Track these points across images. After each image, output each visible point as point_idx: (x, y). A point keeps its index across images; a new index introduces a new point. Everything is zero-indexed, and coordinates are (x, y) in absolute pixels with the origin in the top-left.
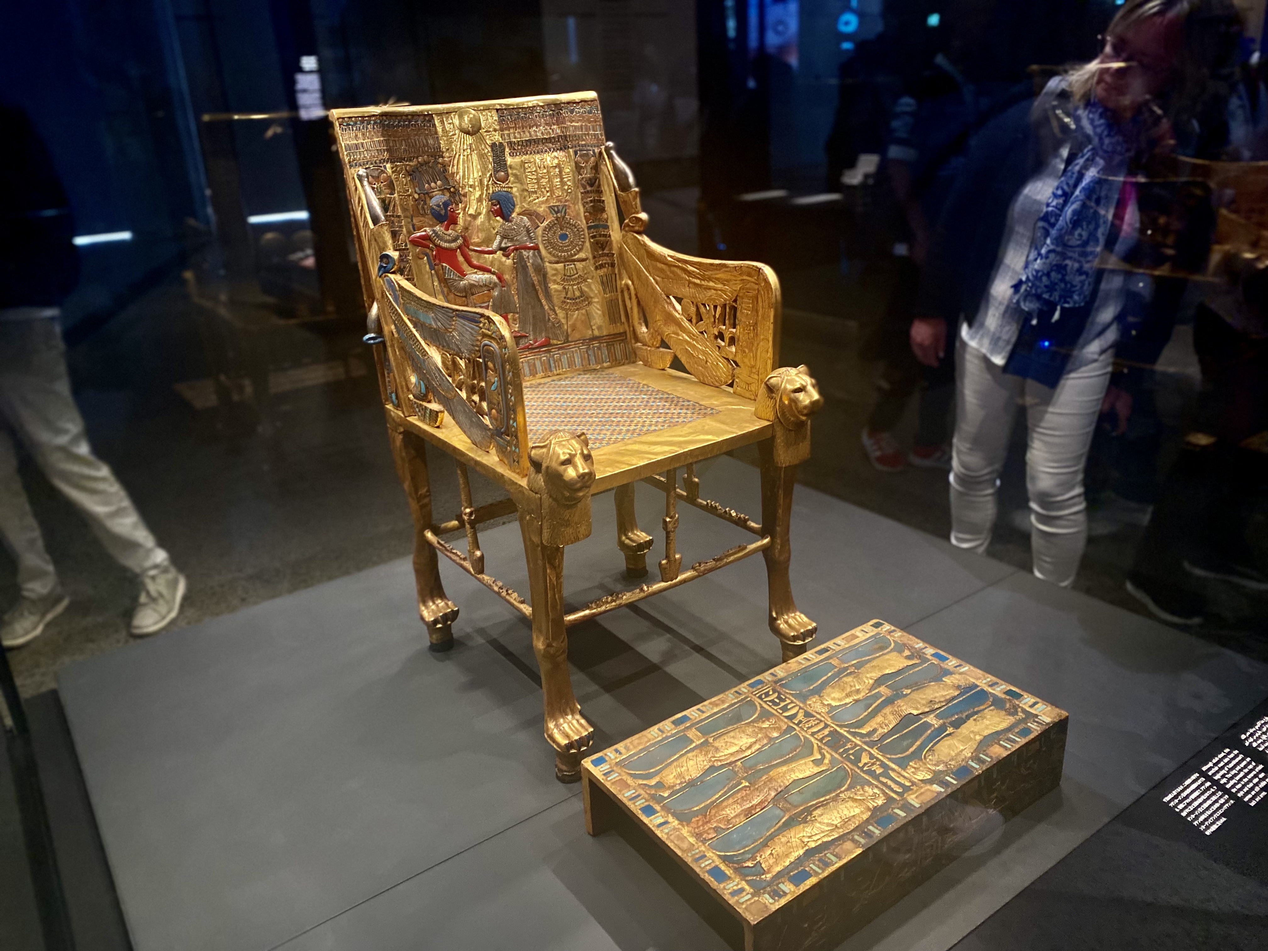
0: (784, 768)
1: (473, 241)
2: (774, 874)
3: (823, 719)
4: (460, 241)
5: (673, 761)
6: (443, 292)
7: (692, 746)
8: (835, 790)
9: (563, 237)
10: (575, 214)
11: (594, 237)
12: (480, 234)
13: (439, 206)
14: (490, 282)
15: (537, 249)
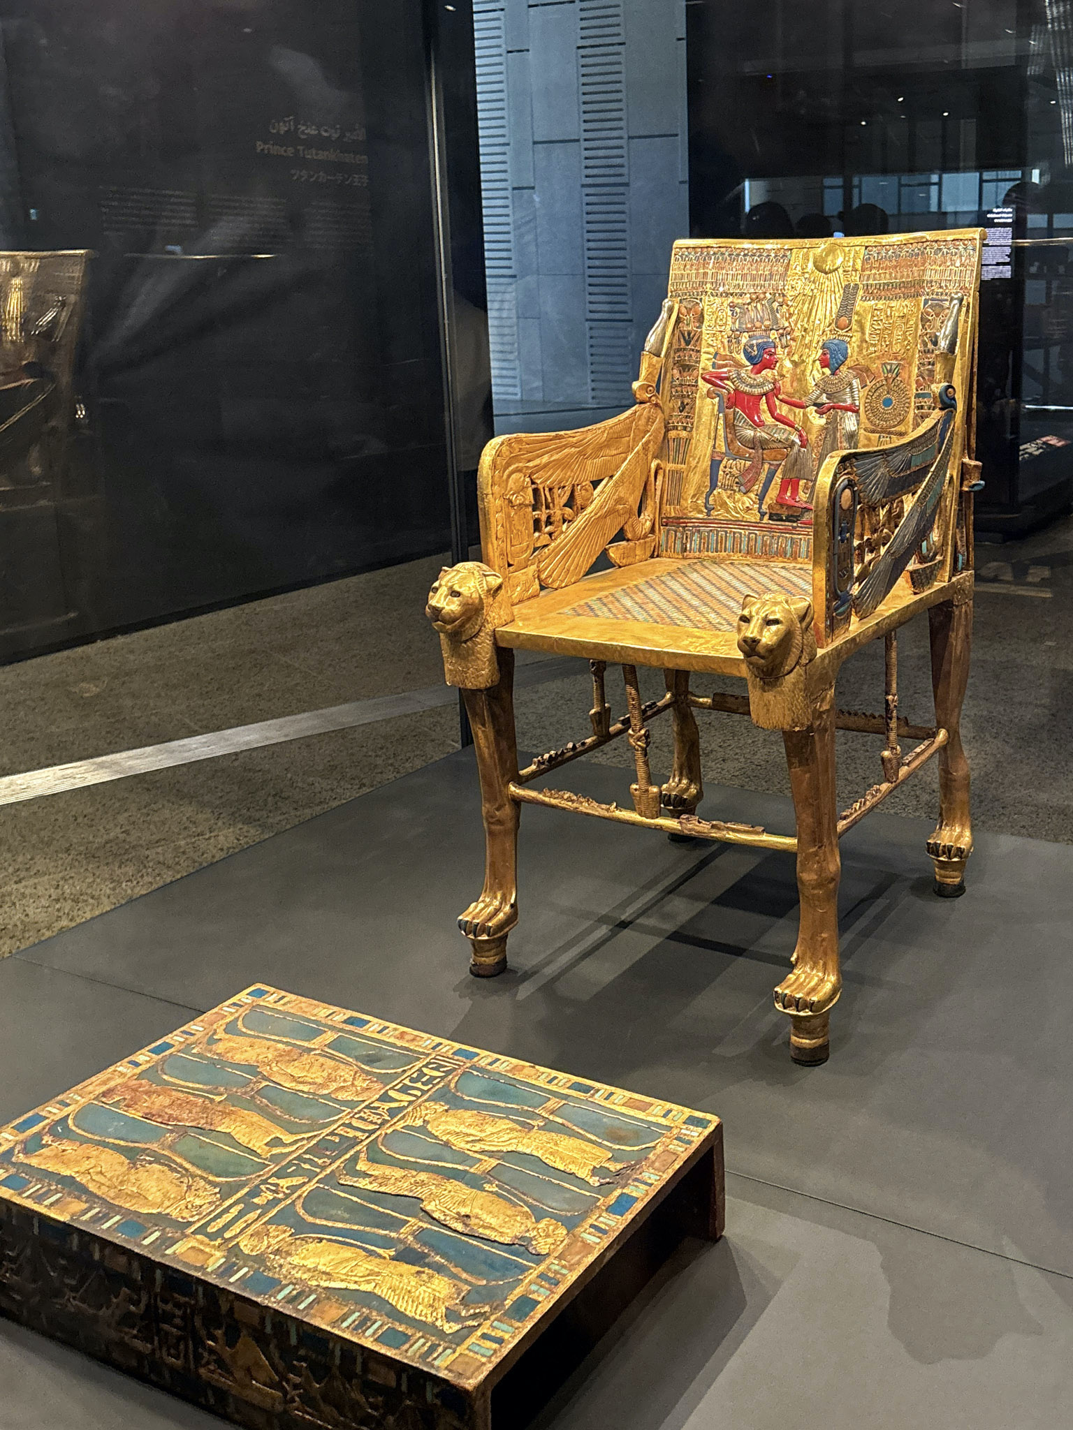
1: (785, 390)
4: (769, 388)
9: (887, 402)
10: (907, 376)
11: (922, 407)
12: (795, 384)
13: (752, 346)
14: (787, 439)
15: (857, 412)
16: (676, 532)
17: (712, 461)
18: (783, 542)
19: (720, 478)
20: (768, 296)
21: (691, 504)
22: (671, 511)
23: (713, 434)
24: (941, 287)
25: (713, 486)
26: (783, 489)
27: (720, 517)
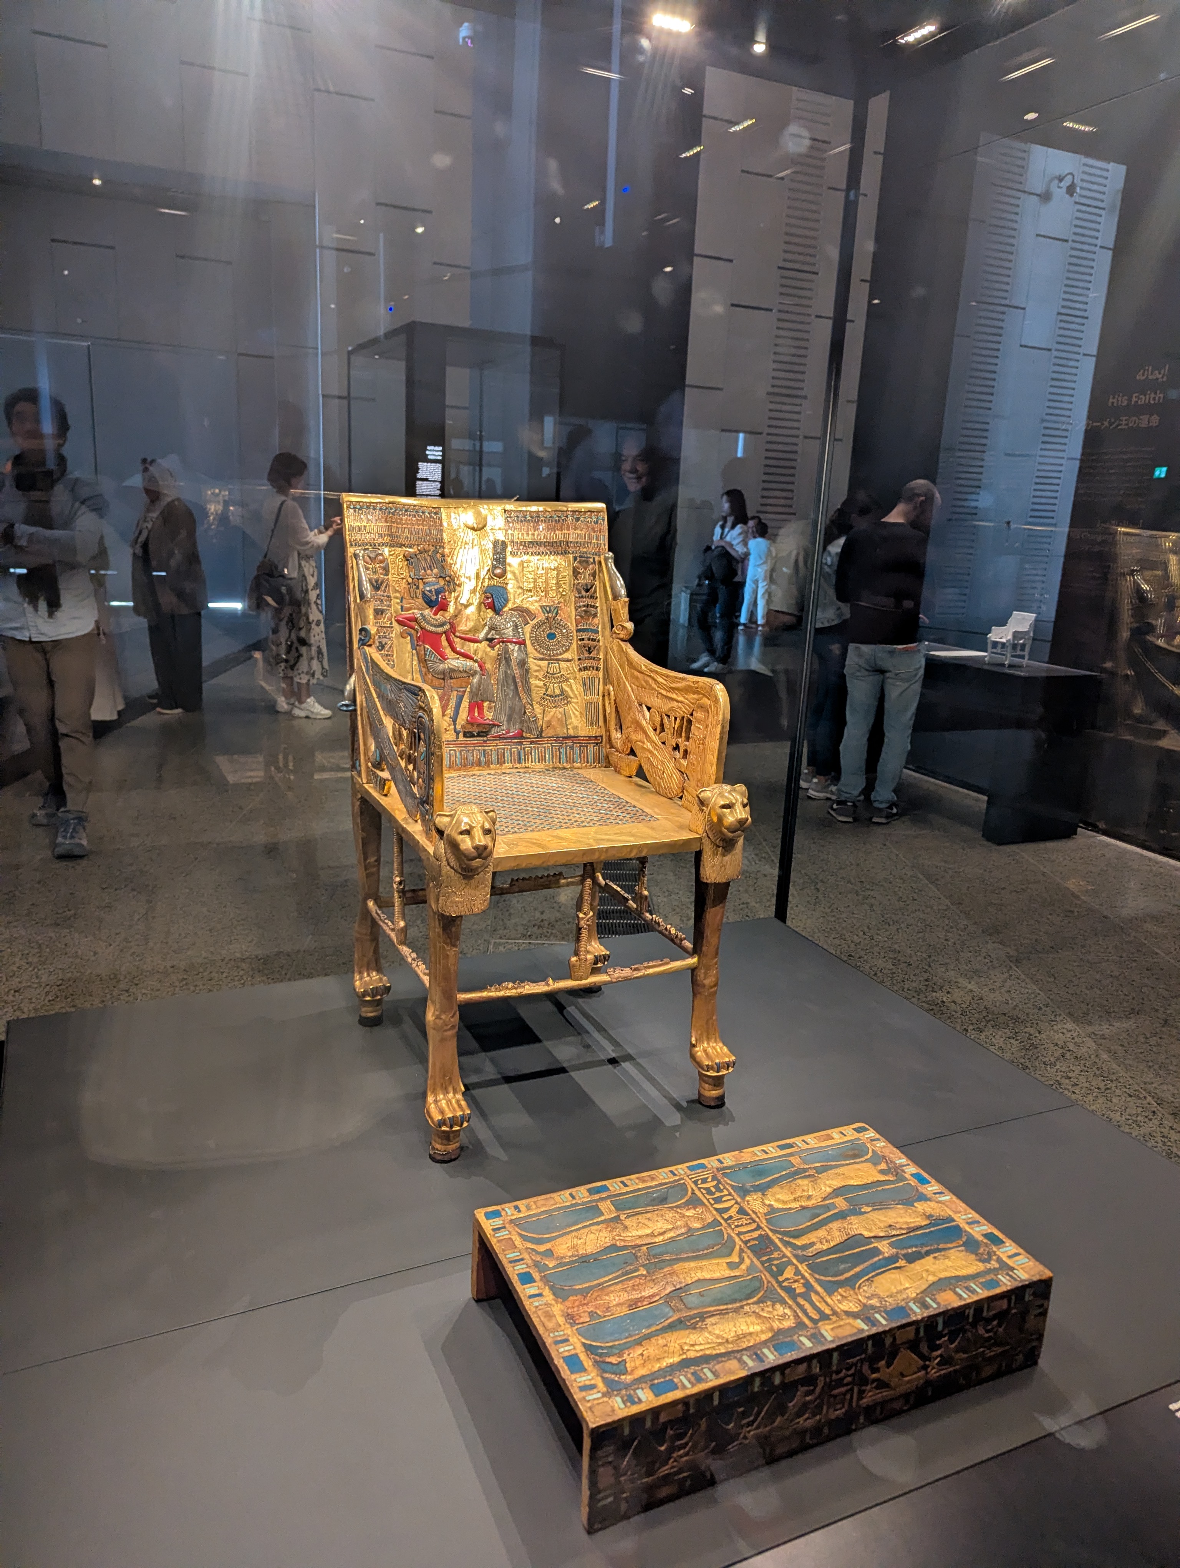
0: (692, 1264)
1: (460, 628)
2: (636, 1377)
3: (757, 1220)
4: (447, 627)
5: (572, 1231)
6: (421, 672)
7: (600, 1219)
8: (741, 1301)
9: (551, 636)
11: (583, 639)
12: (468, 623)
13: (428, 592)
14: (469, 670)
15: (523, 645)
18: (477, 753)
23: (410, 669)
26: (471, 710)
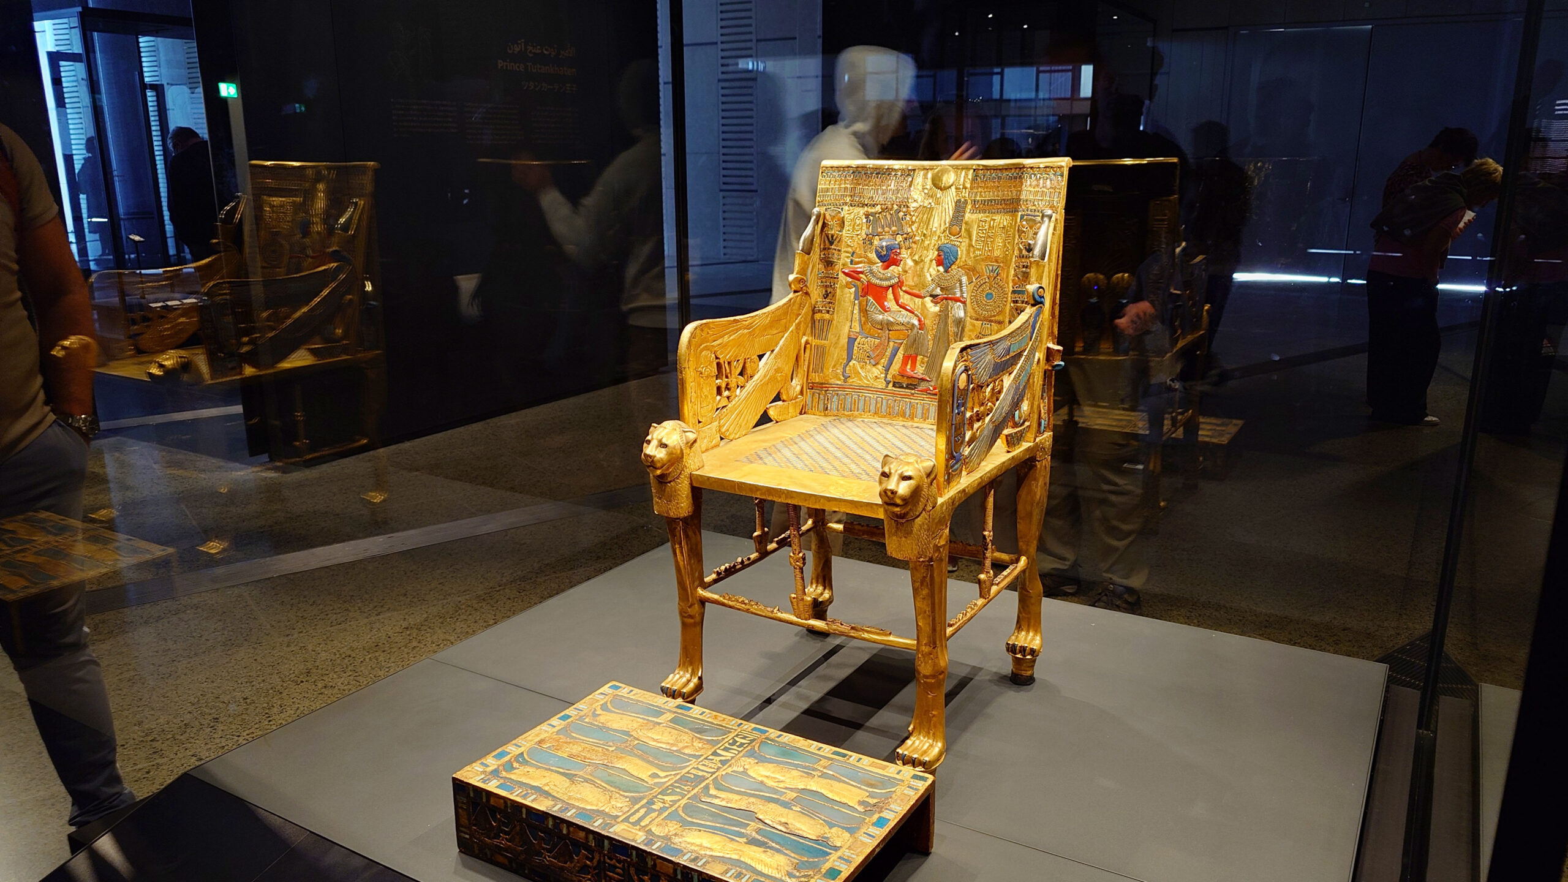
1: (907, 283)
4: (894, 281)
9: (989, 296)
10: (1005, 276)
11: (1016, 302)
12: (915, 279)
13: (882, 247)
14: (908, 323)
15: (964, 303)
16: (819, 394)
17: (849, 338)
18: (904, 404)
19: (855, 352)
20: (895, 206)
21: (832, 374)
22: (816, 378)
23: (850, 317)
24: (1034, 205)
25: (850, 359)
26: (905, 362)
27: (854, 384)
